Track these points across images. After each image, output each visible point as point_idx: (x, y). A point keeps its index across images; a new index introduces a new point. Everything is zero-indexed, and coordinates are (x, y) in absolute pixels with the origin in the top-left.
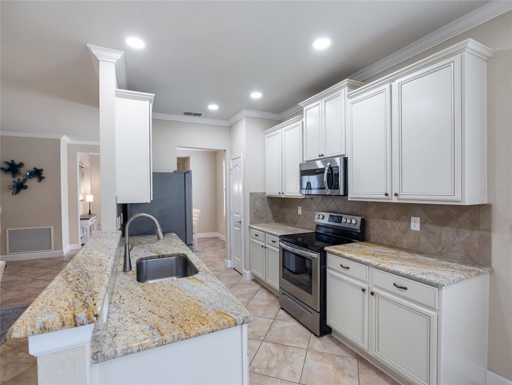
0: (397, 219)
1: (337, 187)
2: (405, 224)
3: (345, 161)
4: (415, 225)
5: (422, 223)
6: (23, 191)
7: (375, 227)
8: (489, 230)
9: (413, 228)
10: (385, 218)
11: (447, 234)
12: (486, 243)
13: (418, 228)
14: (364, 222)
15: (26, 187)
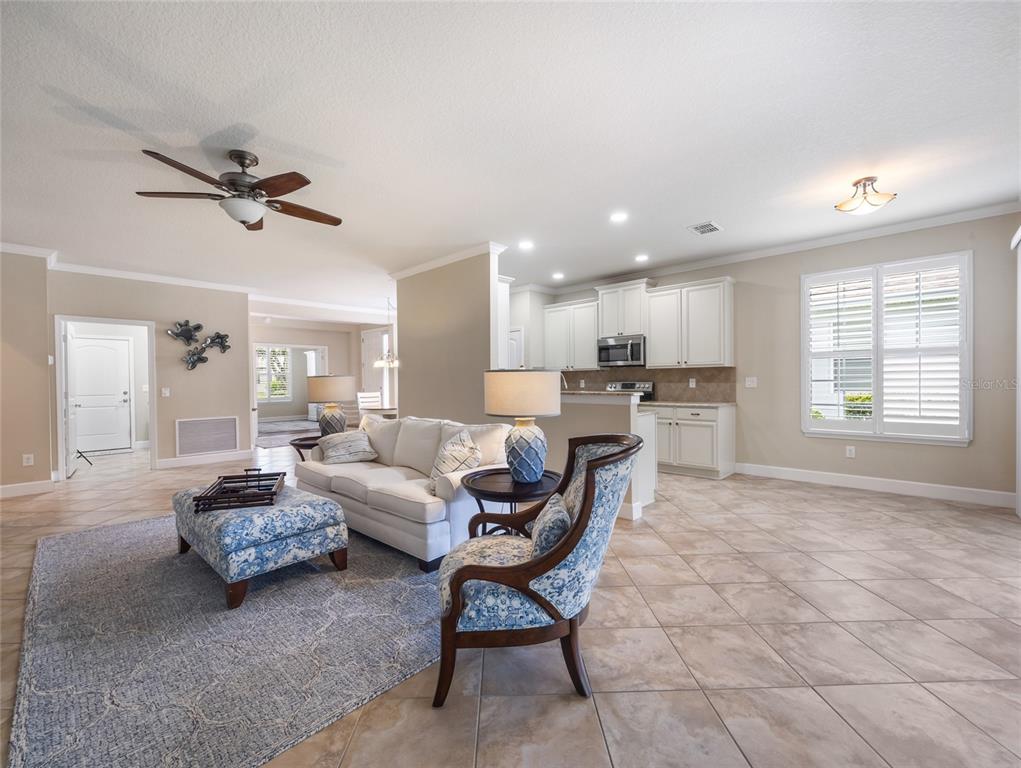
0: (680, 381)
1: (639, 359)
2: (686, 384)
3: (645, 338)
4: (692, 384)
5: (697, 382)
6: (200, 366)
7: (662, 389)
8: (735, 382)
9: (691, 386)
10: (670, 382)
11: (712, 387)
12: (733, 389)
13: (694, 386)
14: (654, 385)
15: (203, 360)
